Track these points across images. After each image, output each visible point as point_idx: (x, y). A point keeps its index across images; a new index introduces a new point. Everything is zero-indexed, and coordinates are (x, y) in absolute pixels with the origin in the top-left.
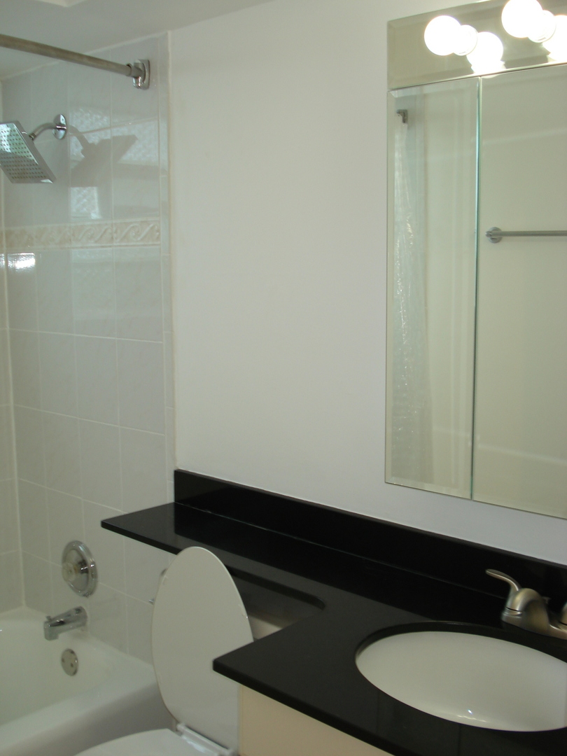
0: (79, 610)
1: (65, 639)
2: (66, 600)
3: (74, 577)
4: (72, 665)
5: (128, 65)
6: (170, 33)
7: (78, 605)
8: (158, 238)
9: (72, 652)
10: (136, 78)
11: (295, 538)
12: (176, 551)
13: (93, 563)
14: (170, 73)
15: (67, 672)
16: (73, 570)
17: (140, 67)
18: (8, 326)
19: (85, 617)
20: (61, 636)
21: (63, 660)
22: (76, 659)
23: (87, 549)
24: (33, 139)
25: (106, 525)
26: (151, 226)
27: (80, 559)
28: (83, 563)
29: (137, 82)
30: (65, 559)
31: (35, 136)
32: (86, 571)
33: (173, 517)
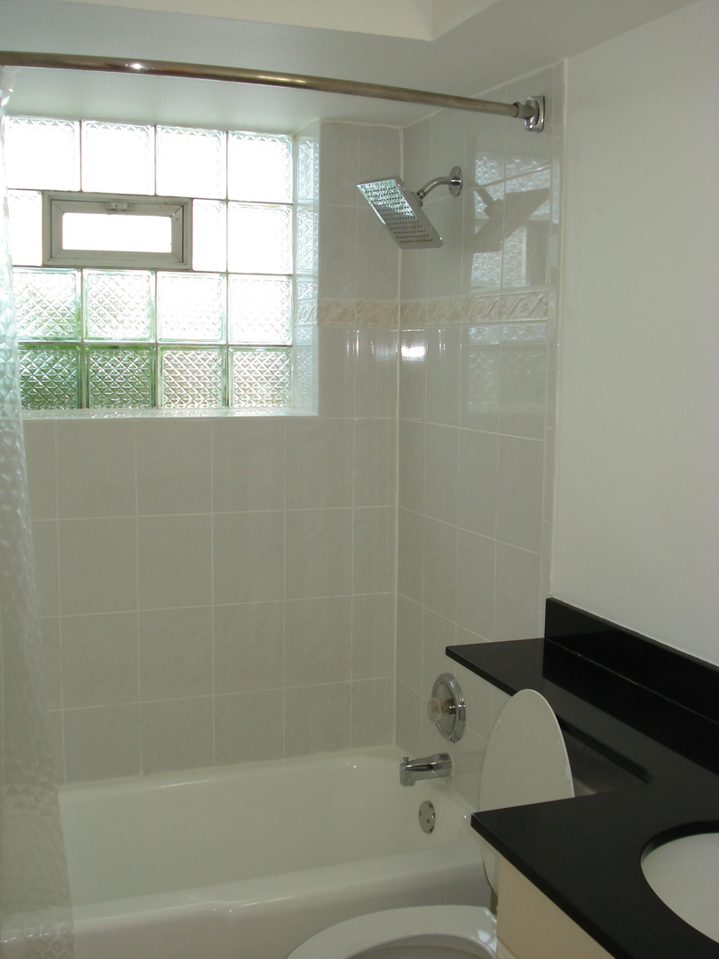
0: (444, 757)
1: (424, 788)
2: (431, 744)
3: (440, 716)
4: (428, 821)
5: (515, 104)
6: (566, 61)
7: (444, 752)
8: (546, 313)
9: (431, 806)
10: (528, 119)
11: (667, 699)
12: (511, 692)
13: (463, 703)
14: (565, 112)
15: (424, 829)
16: (440, 709)
17: (533, 105)
18: (398, 415)
19: (450, 767)
20: (418, 783)
21: (420, 813)
22: (434, 815)
23: (457, 685)
24: (422, 197)
25: (451, 652)
26: (540, 297)
27: (450, 697)
28: (452, 702)
29: (529, 124)
30: (435, 694)
31: (425, 194)
32: (453, 711)
33: (542, 656)
